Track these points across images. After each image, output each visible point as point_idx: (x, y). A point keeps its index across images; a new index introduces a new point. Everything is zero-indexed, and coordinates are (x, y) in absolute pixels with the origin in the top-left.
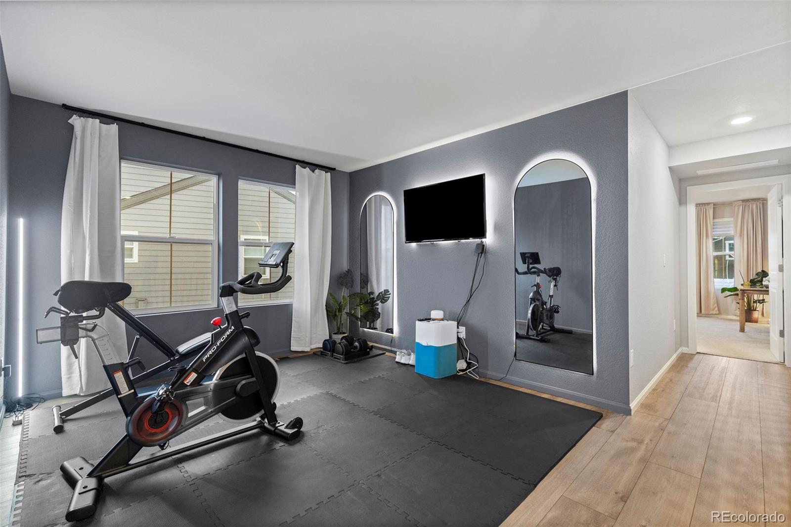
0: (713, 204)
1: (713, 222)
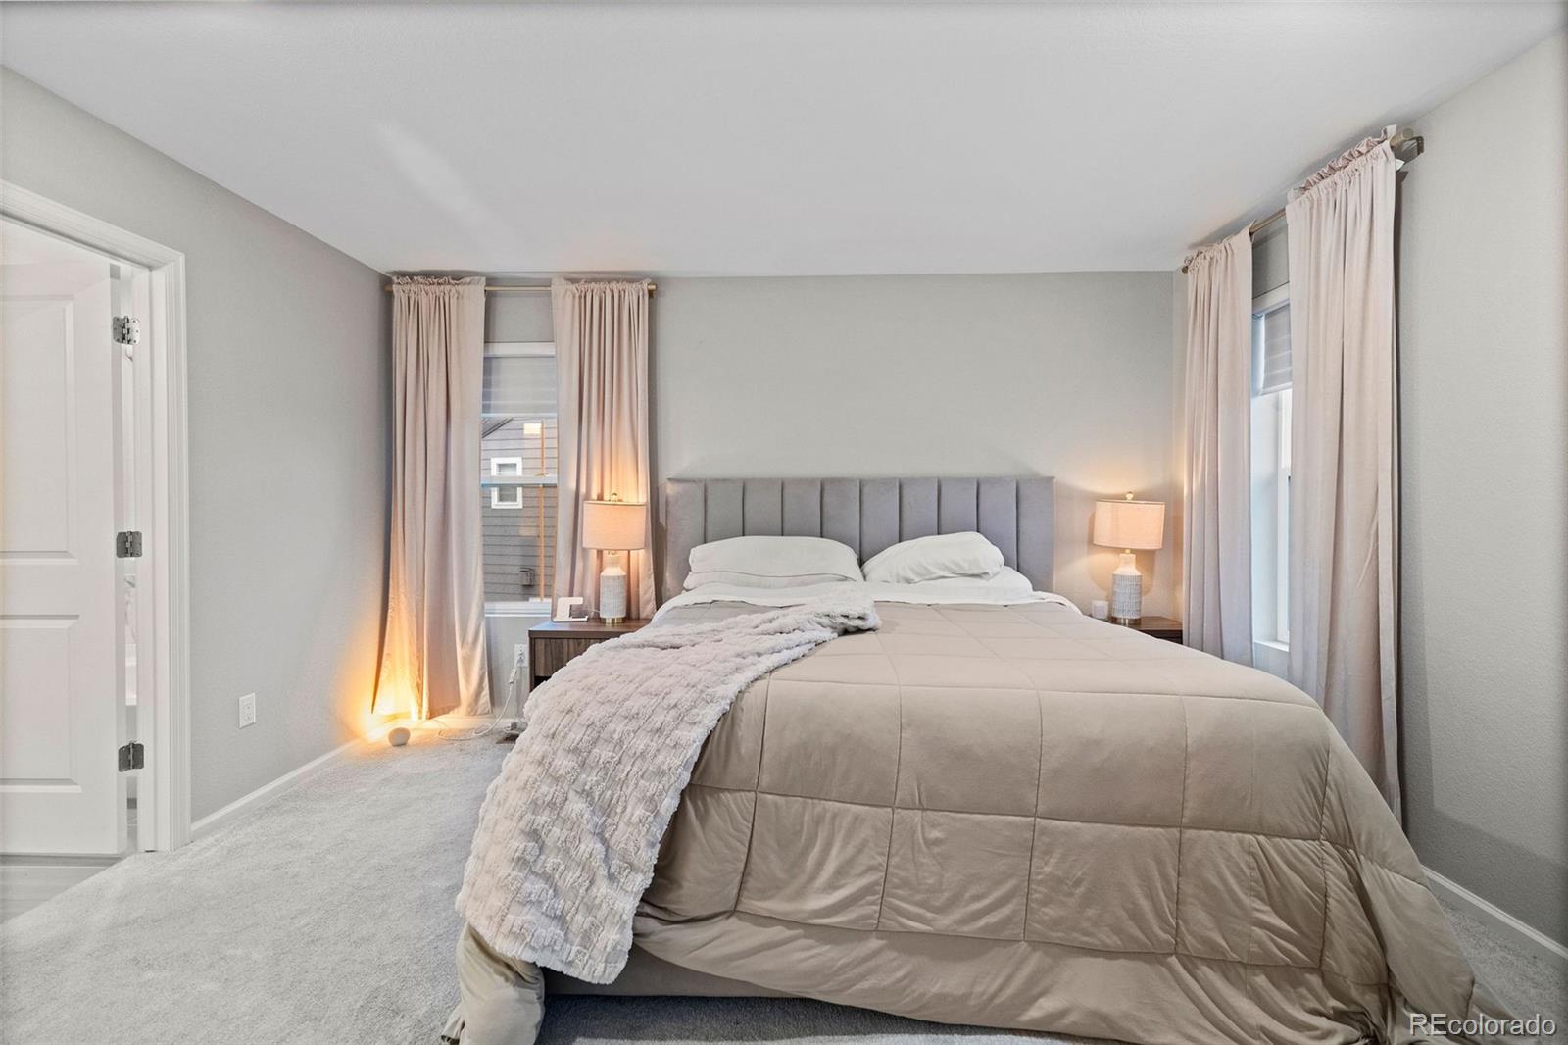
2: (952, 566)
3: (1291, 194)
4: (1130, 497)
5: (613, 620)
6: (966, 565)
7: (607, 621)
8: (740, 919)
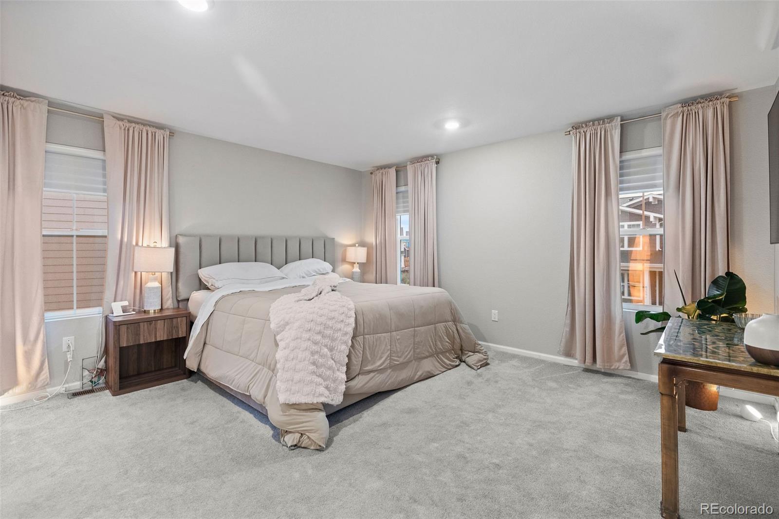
0: (619, 119)
1: (621, 162)
2: (318, 271)
3: (408, 163)
4: (357, 245)
5: (155, 310)
6: (321, 270)
7: (150, 312)
8: (362, 375)
